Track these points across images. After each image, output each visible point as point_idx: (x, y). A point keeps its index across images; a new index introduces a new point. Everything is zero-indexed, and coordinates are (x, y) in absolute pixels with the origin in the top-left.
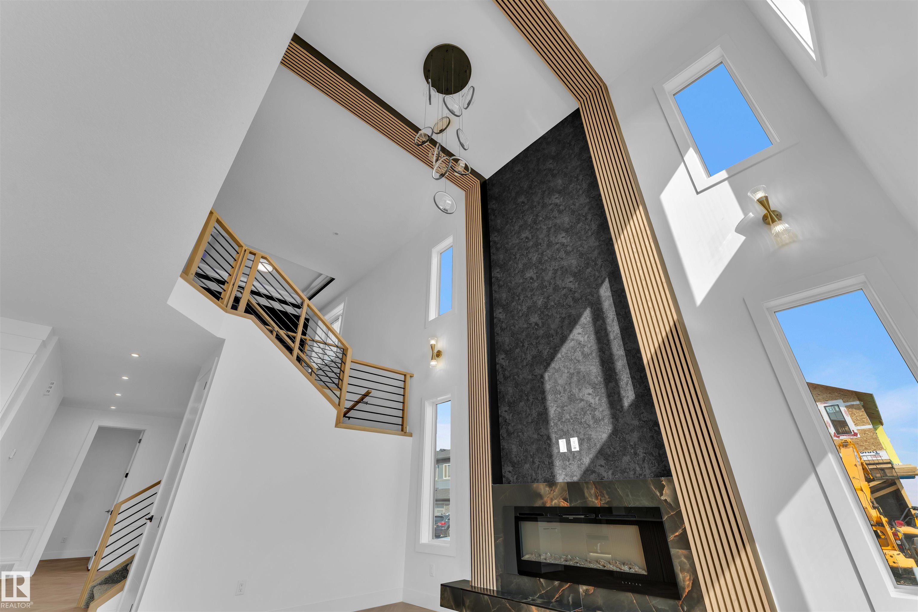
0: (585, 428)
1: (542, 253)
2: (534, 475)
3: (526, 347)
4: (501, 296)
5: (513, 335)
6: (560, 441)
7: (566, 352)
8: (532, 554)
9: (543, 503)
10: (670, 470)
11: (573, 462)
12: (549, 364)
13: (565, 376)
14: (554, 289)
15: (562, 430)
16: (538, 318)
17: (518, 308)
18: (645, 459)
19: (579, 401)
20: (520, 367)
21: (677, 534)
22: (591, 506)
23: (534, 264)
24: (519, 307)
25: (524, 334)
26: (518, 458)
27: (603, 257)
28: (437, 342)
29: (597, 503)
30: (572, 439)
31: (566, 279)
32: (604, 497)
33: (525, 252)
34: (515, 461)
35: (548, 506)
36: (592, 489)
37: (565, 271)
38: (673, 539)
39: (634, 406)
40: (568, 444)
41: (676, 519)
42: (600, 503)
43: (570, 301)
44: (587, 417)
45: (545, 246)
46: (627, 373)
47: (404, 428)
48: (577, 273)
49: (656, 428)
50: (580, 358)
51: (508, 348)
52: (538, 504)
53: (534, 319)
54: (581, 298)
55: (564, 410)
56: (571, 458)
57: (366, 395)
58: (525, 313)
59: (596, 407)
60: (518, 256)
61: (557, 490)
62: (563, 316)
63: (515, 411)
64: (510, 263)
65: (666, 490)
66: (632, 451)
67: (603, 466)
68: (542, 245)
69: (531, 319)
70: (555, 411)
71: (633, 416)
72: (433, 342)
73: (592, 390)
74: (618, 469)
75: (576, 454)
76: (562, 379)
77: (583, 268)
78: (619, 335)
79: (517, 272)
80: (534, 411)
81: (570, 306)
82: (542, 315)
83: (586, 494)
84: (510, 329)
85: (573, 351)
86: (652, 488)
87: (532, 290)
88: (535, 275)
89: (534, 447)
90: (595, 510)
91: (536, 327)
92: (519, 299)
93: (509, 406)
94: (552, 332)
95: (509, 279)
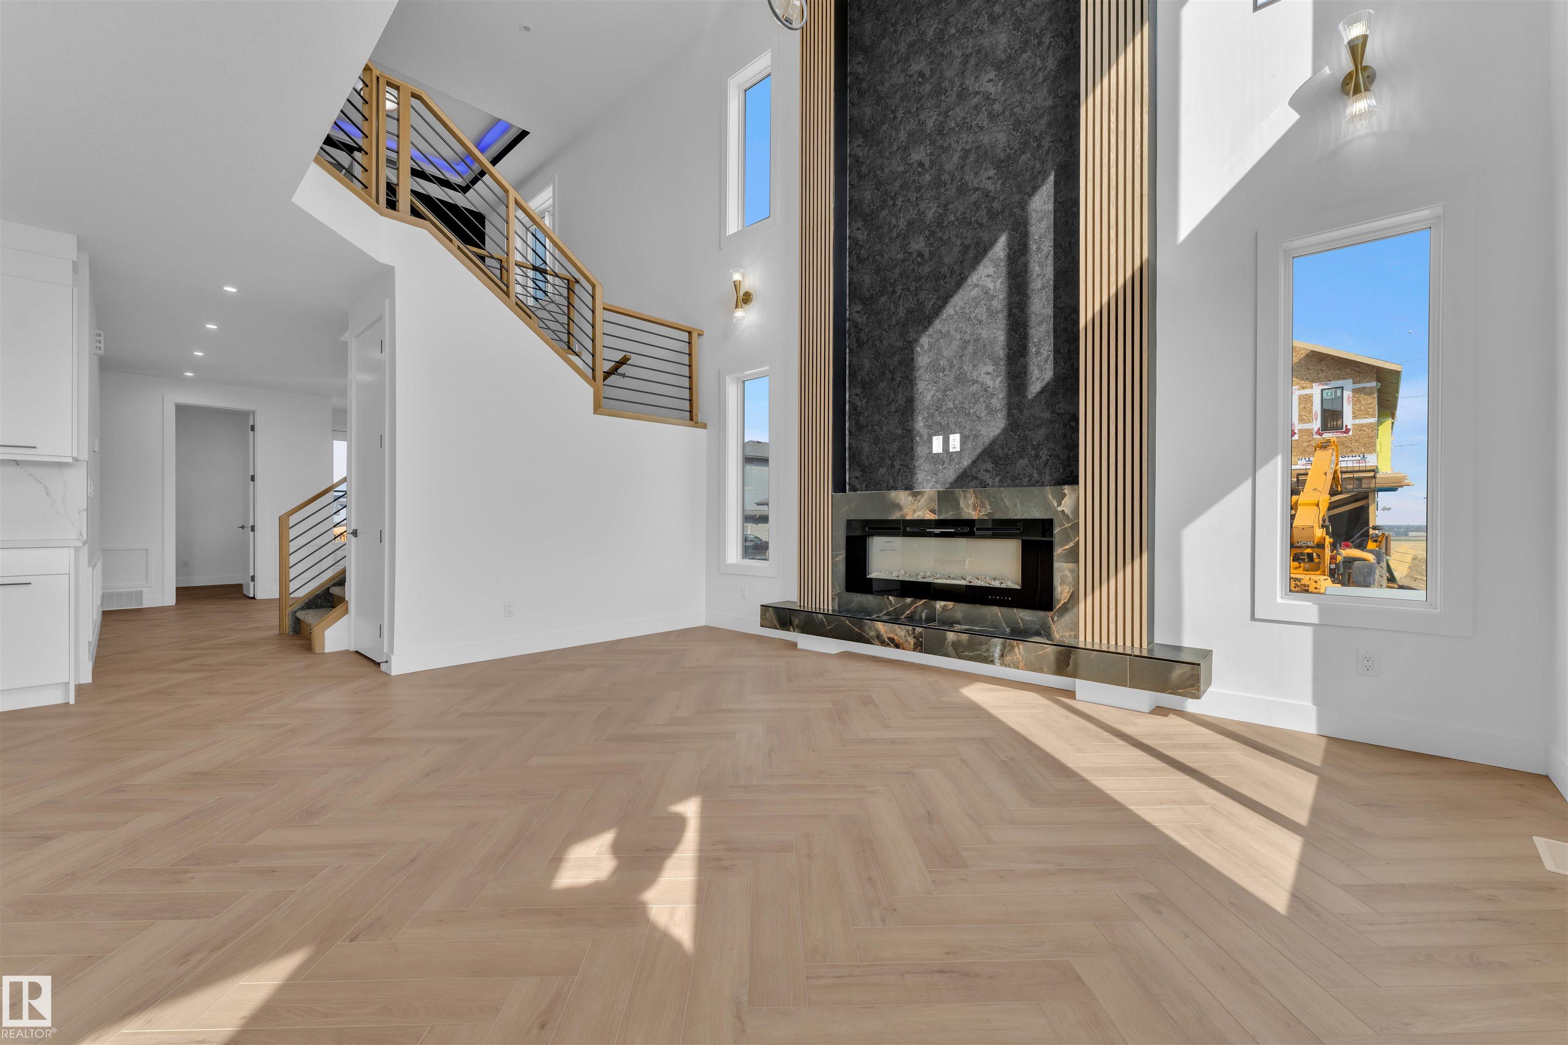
0: (973, 421)
1: (946, 113)
2: (891, 481)
3: (899, 294)
4: (861, 197)
5: (878, 270)
6: (934, 438)
7: (963, 305)
8: (881, 572)
9: (902, 515)
10: (1077, 477)
11: (949, 466)
12: (930, 323)
13: (956, 344)
14: (959, 190)
15: (940, 424)
16: (923, 244)
17: (890, 223)
18: (1047, 463)
19: (970, 383)
20: (885, 327)
21: (1067, 547)
22: (965, 518)
23: (930, 135)
24: (894, 221)
25: (897, 271)
26: (870, 460)
27: (1054, 132)
28: (743, 276)
29: (974, 515)
30: (952, 437)
31: (982, 171)
32: (985, 508)
33: (915, 105)
34: (866, 464)
35: (908, 519)
36: (971, 498)
37: (983, 154)
38: (1060, 553)
39: (1050, 393)
40: (946, 442)
41: (1070, 532)
42: (979, 515)
43: (982, 215)
44: (979, 406)
45: (954, 96)
46: (1050, 345)
47: (694, 415)
48: (1002, 161)
49: (1073, 424)
50: (984, 317)
51: (867, 294)
52: (896, 516)
53: (918, 244)
54: (1003, 212)
55: (947, 396)
56: (947, 461)
57: (623, 362)
58: (903, 232)
59: (995, 393)
60: (900, 115)
61: (923, 500)
62: (967, 242)
63: (872, 395)
64: (884, 127)
65: (1067, 500)
66: (1033, 453)
67: (990, 472)
68: (947, 94)
69: (912, 244)
70: (932, 397)
71: (1045, 406)
72: (737, 277)
73: (993, 367)
74: (1008, 475)
75: (954, 456)
76: (949, 349)
77: (1015, 153)
78: (1052, 282)
79: (895, 148)
80: (900, 396)
81: (981, 225)
82: (932, 238)
83: (962, 505)
84: (874, 261)
85: (974, 305)
86: (1049, 498)
87: (919, 189)
88: (928, 158)
89: (896, 445)
90: (971, 523)
91: (919, 259)
92: (894, 205)
93: (863, 387)
94: (945, 270)
95: (879, 162)
